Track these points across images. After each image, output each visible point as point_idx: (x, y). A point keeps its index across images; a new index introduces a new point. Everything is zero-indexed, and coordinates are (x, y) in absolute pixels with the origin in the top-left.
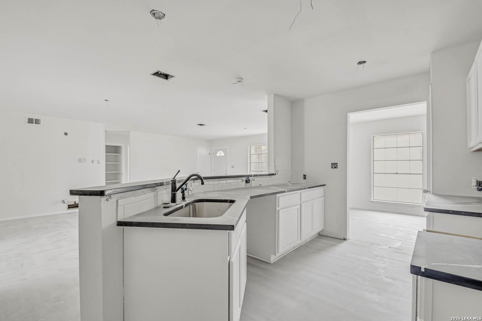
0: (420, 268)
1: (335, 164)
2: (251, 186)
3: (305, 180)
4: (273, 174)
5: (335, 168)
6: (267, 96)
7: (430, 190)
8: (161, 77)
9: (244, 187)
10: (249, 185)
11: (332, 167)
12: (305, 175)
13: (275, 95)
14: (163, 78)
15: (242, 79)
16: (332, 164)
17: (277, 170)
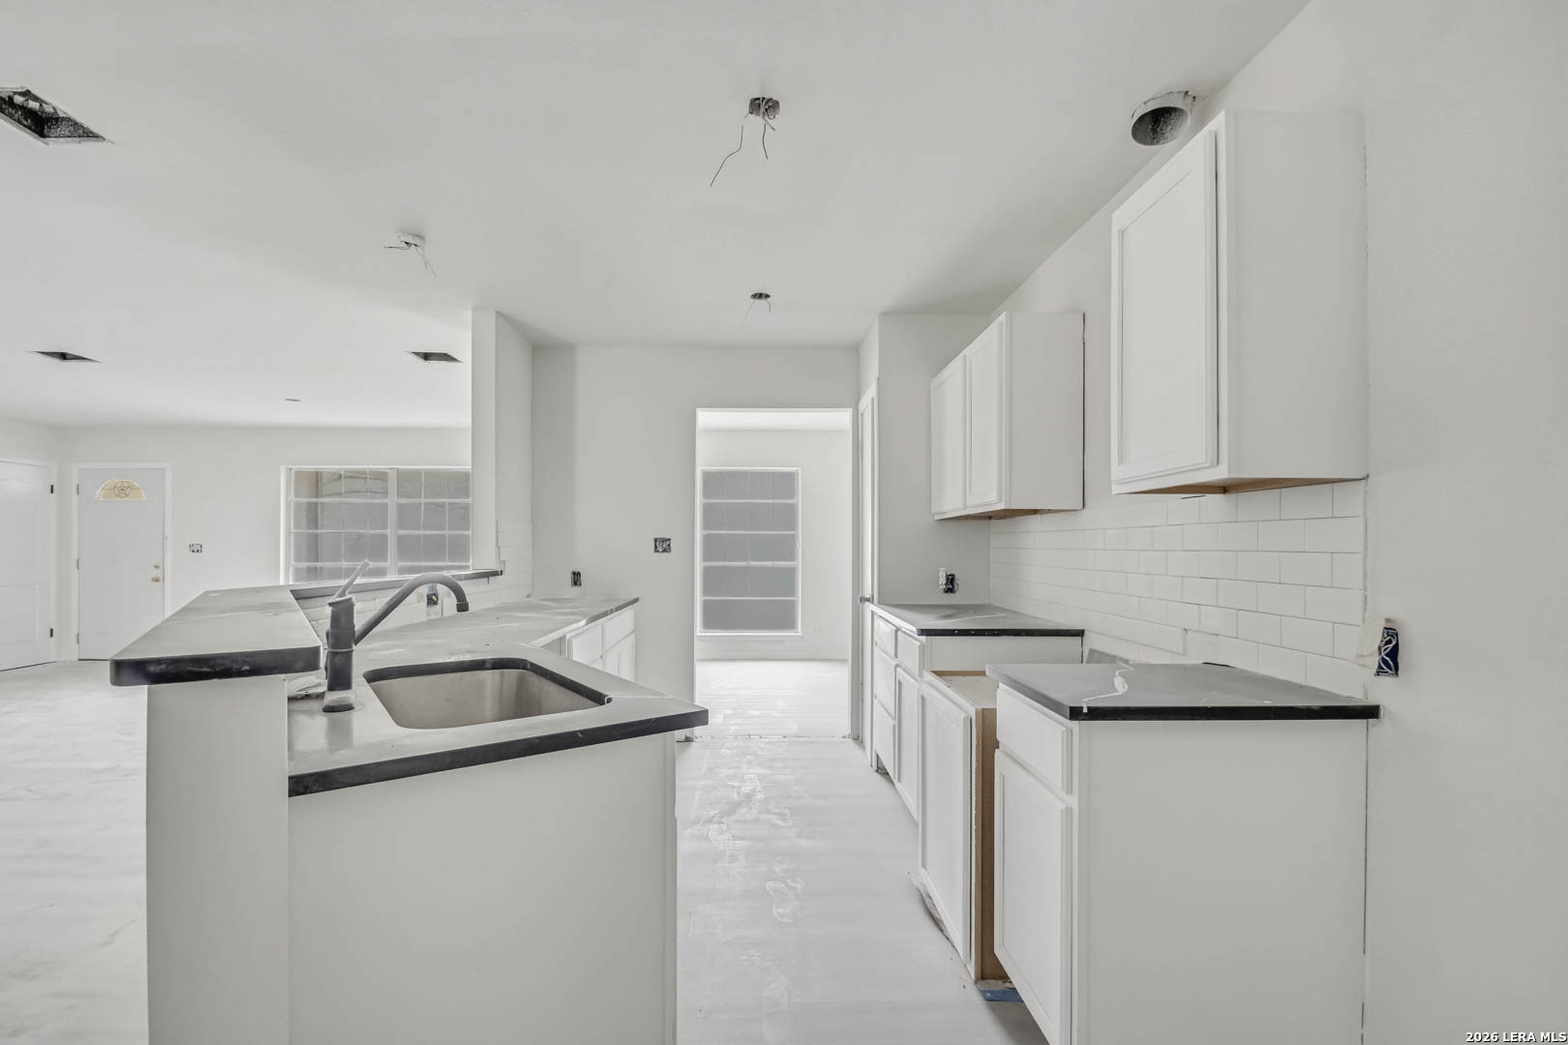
0: (1082, 708)
1: (664, 540)
2: (439, 616)
3: (577, 589)
4: (495, 574)
5: (665, 551)
6: (470, 313)
7: (873, 596)
8: (11, 116)
9: (424, 619)
10: (436, 613)
11: (656, 547)
12: (579, 573)
13: (498, 312)
14: (20, 122)
15: (422, 238)
16: (656, 540)
17: (502, 559)
